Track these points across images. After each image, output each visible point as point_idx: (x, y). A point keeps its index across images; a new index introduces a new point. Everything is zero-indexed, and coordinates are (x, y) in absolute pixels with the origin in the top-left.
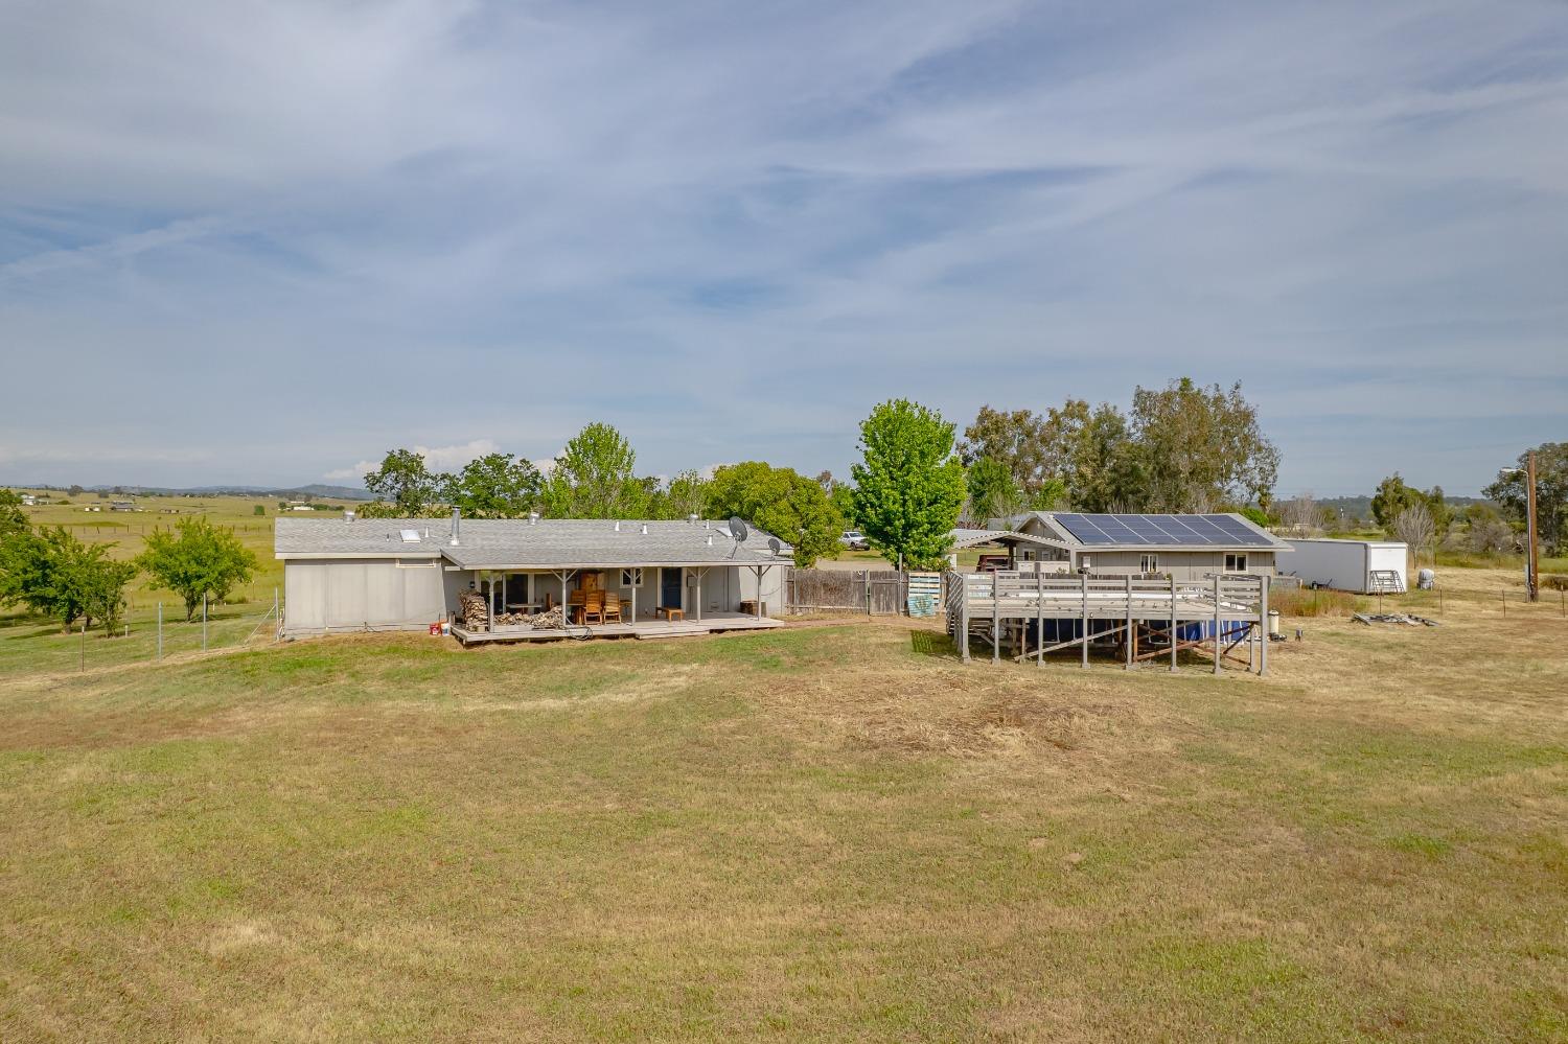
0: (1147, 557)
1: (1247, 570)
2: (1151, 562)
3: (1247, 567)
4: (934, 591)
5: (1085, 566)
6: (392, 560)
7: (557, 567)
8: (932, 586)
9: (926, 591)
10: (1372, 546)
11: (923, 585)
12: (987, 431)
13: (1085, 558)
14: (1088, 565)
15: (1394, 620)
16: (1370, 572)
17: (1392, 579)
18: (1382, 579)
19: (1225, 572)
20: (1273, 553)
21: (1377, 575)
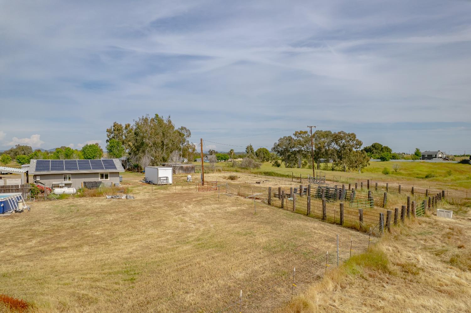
0: (66, 175)
1: (109, 179)
2: (68, 178)
3: (109, 178)
5: (37, 180)
10: (159, 169)
12: (114, 130)
13: (37, 177)
14: (39, 179)
15: (118, 197)
16: (159, 178)
17: (167, 180)
18: (163, 180)
19: (99, 179)
20: (119, 172)
21: (161, 178)
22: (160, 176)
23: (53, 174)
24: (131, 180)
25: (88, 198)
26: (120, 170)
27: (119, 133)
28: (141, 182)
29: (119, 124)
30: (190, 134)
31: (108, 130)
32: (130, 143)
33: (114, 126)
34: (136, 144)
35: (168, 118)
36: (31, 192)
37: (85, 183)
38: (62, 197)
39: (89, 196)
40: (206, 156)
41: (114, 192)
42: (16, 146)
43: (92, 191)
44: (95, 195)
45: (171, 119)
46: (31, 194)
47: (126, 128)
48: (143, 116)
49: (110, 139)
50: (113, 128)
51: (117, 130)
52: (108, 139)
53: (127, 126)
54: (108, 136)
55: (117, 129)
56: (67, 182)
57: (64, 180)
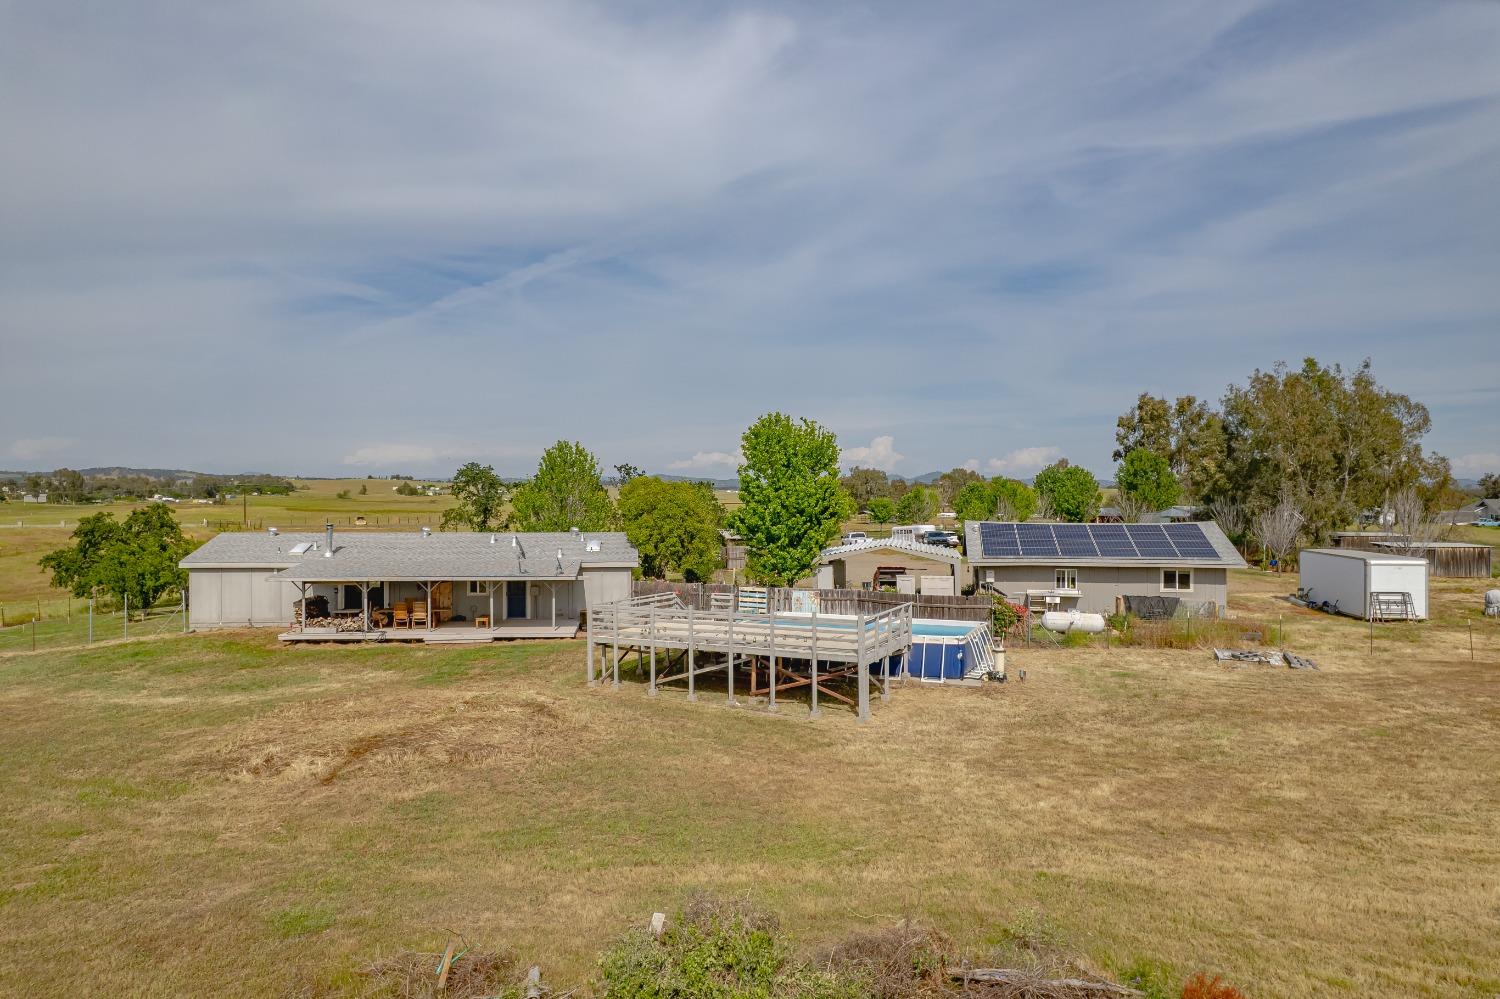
0: (1064, 572)
1: (1192, 589)
2: (1068, 578)
3: (1192, 585)
4: (761, 606)
5: (988, 580)
6: (272, 570)
7: (423, 579)
8: (760, 600)
9: (754, 605)
10: (1373, 562)
11: (751, 600)
12: (1141, 420)
13: (988, 572)
14: (992, 580)
15: (1256, 659)
16: (1371, 594)
17: (1404, 603)
18: (1388, 603)
19: (1162, 590)
20: (1225, 570)
21: (1381, 597)
22: (1374, 587)
23: (1033, 566)
24: (1240, 592)
25: (1148, 651)
26: (1231, 562)
27: (1157, 430)
28: (1289, 604)
29: (1158, 398)
30: (1426, 420)
31: (1121, 419)
32: (1205, 462)
33: (1140, 408)
34: (1229, 466)
35: (1361, 369)
36: (996, 619)
37: (1127, 599)
38: (1068, 638)
39: (1152, 646)
40: (1479, 502)
41: (1231, 639)
42: (851, 470)
43: (1156, 627)
44: (1171, 643)
45: (1371, 372)
46: (995, 625)
47: (1181, 411)
48: (1257, 370)
49: (1128, 449)
50: (1137, 412)
51: (1152, 419)
52: (1121, 448)
53: (1185, 405)
54: (1120, 439)
55: (1151, 414)
56: (1067, 591)
57: (1058, 587)
